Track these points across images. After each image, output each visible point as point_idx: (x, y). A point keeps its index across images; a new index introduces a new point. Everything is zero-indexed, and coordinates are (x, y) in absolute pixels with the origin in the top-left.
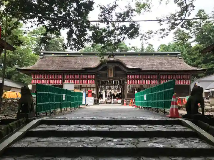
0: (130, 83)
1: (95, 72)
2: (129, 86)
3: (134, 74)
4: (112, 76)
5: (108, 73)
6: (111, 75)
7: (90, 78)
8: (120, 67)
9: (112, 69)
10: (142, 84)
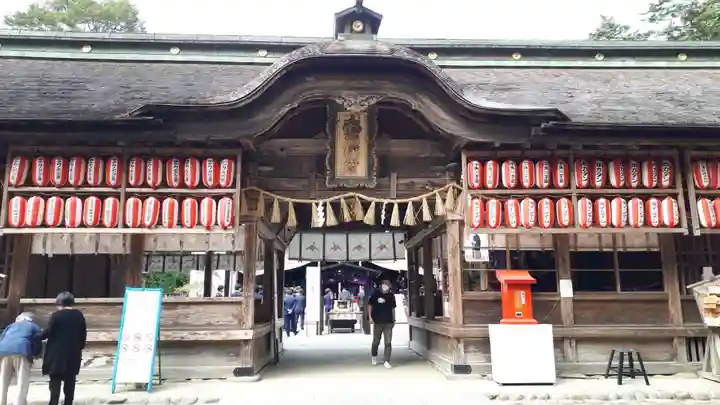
0: (484, 222)
1: (236, 144)
2: (477, 239)
3: (518, 153)
4: (361, 171)
5: (333, 146)
6: (352, 162)
7: (201, 185)
8: (415, 105)
9: (363, 124)
10: (572, 224)
